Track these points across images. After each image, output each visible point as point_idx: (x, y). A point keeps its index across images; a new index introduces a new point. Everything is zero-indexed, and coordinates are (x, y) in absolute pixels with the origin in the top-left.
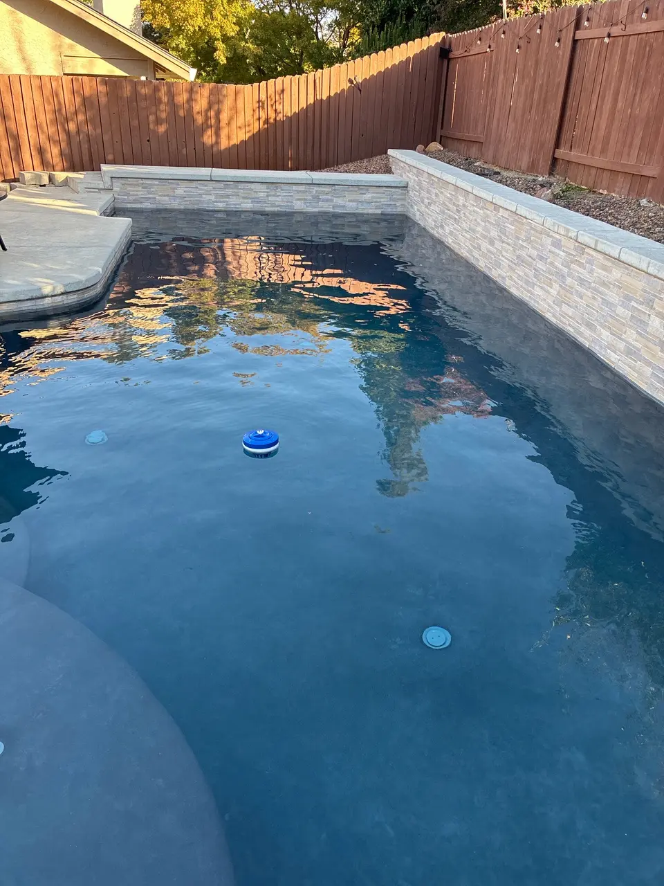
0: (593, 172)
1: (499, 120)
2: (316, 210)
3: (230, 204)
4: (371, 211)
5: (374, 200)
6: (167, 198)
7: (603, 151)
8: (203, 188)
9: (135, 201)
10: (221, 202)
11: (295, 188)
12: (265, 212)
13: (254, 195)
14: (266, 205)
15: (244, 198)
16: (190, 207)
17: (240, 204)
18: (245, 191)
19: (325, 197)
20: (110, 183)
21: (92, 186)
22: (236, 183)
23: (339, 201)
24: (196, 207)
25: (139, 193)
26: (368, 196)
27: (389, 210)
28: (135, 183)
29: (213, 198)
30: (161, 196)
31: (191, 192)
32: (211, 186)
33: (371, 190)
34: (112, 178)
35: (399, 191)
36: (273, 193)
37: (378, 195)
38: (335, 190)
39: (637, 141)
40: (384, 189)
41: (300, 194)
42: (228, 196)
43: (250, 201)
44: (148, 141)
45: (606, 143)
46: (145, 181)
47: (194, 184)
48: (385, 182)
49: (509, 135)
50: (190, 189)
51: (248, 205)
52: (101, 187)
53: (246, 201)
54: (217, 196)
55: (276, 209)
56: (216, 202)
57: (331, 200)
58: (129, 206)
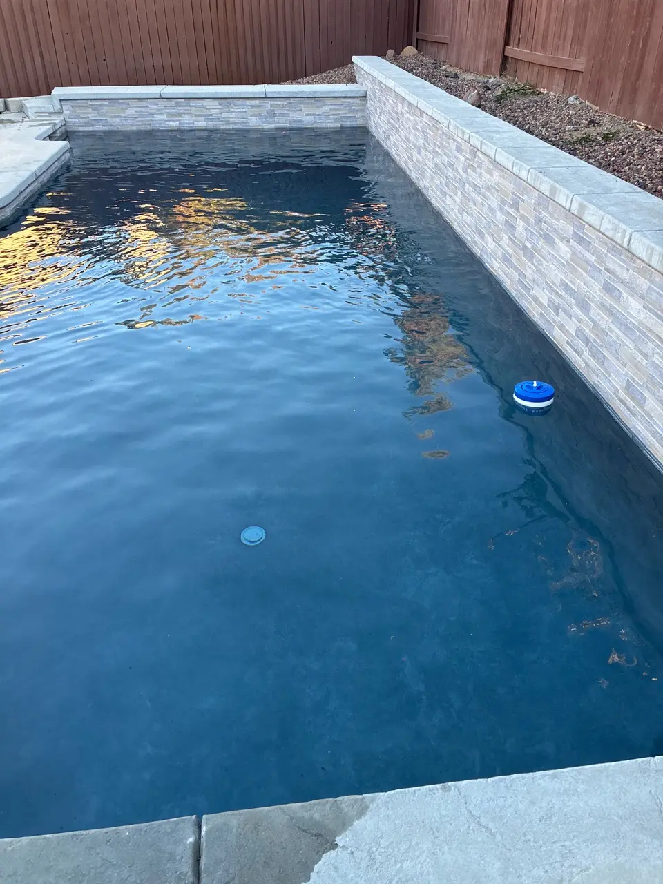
0: (536, 69)
1: (460, 16)
2: (273, 126)
3: (184, 123)
4: (329, 125)
5: (333, 113)
6: (118, 120)
7: (544, 47)
8: (153, 107)
9: (87, 124)
10: (174, 121)
11: (248, 102)
12: (219, 130)
13: (208, 112)
14: (220, 123)
15: (197, 116)
16: (143, 128)
17: (194, 123)
18: (197, 109)
19: (280, 111)
20: (59, 107)
21: (43, 110)
22: (187, 101)
23: (295, 115)
24: (149, 128)
25: (90, 115)
26: (326, 108)
27: (348, 123)
28: (85, 105)
29: (165, 117)
30: (111, 117)
31: (142, 112)
32: (161, 104)
33: (329, 101)
34: (61, 100)
35: (358, 101)
36: (226, 109)
37: (337, 107)
38: (290, 103)
39: (570, 33)
40: (343, 100)
41: (254, 109)
42: (180, 115)
43: (203, 119)
44: (104, 60)
45: (545, 36)
46: (94, 103)
47: (144, 103)
48: (342, 92)
49: (469, 33)
50: (141, 109)
51: (201, 124)
52: (51, 110)
53: (200, 119)
54: (170, 115)
55: (231, 127)
56: (169, 121)
57: (287, 115)
58: (81, 129)
